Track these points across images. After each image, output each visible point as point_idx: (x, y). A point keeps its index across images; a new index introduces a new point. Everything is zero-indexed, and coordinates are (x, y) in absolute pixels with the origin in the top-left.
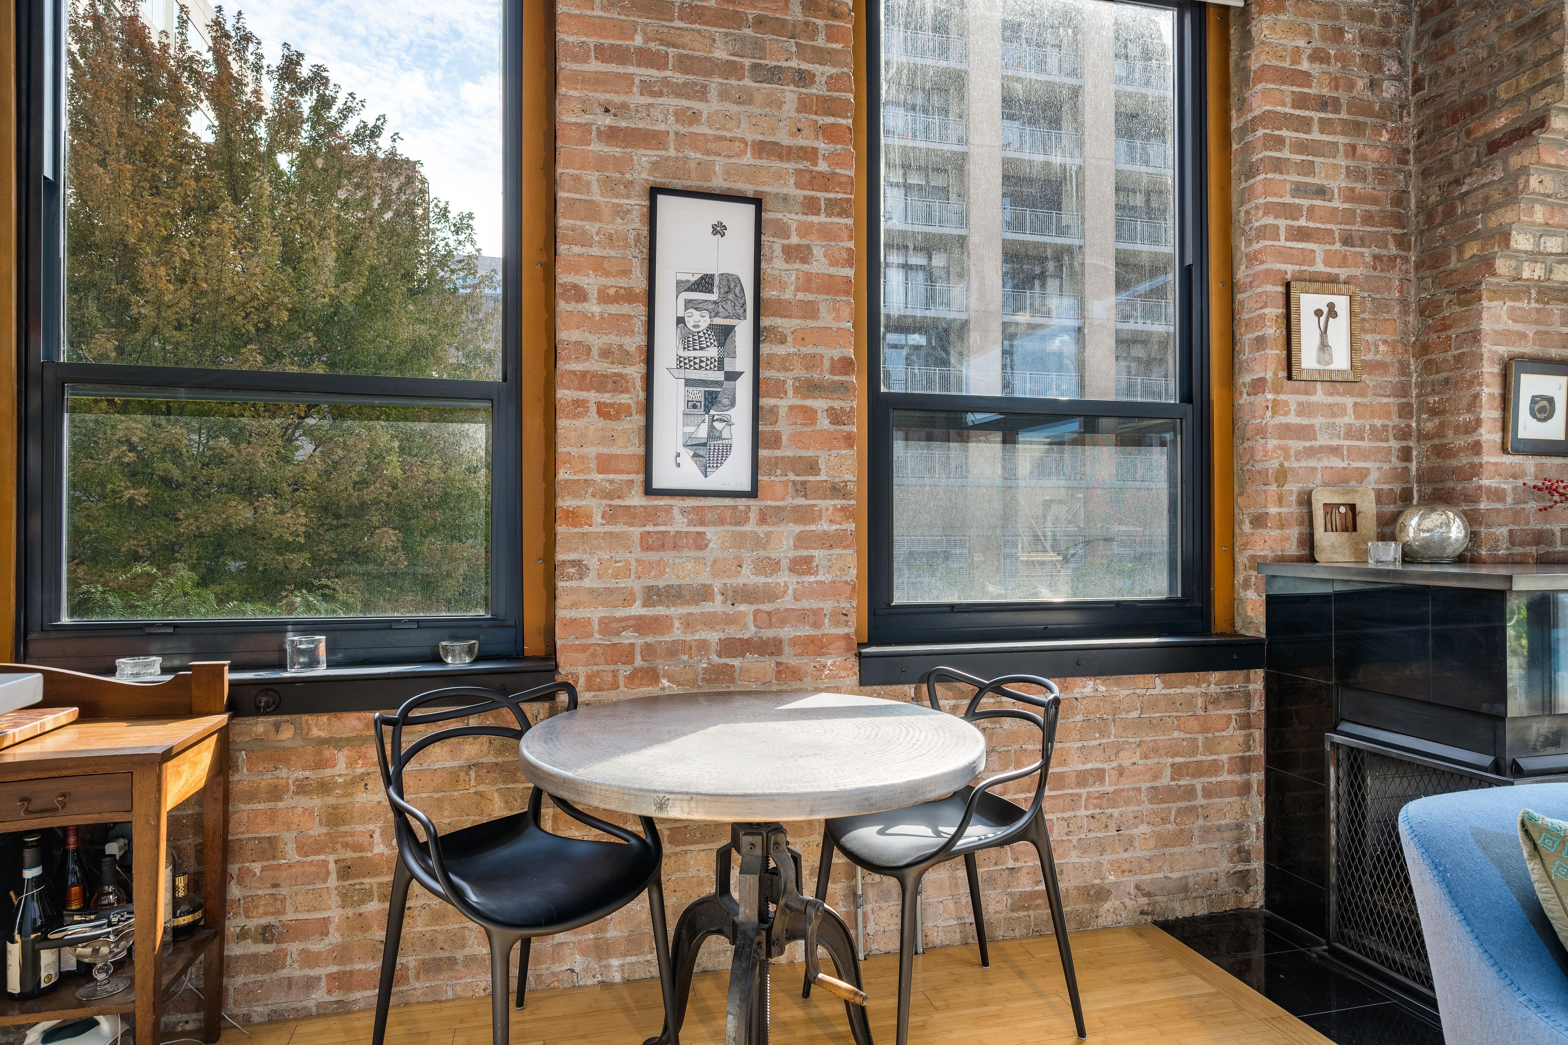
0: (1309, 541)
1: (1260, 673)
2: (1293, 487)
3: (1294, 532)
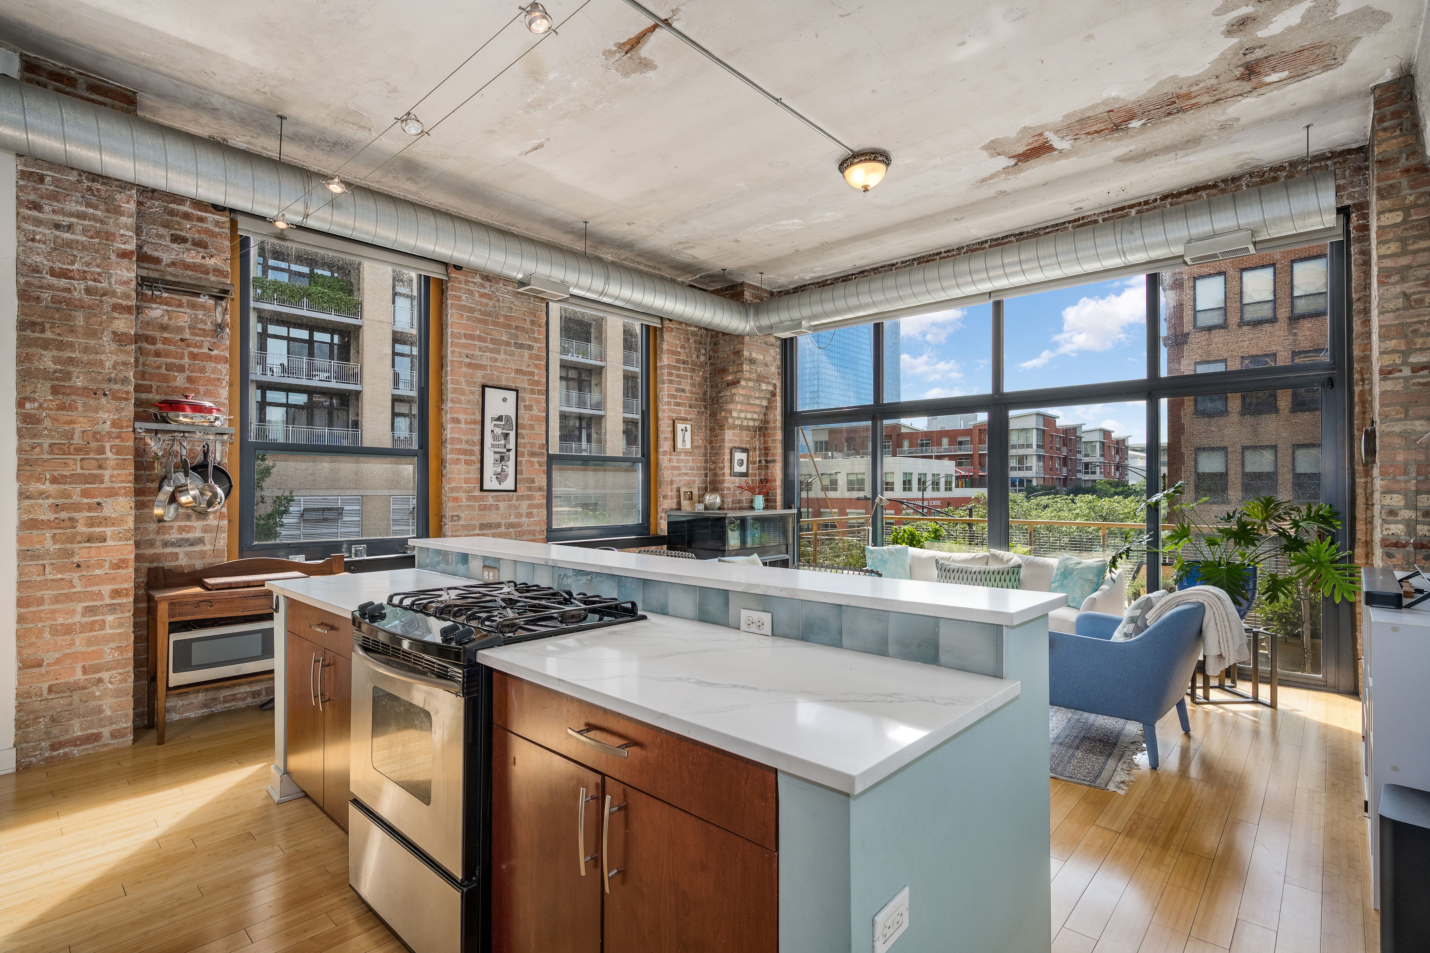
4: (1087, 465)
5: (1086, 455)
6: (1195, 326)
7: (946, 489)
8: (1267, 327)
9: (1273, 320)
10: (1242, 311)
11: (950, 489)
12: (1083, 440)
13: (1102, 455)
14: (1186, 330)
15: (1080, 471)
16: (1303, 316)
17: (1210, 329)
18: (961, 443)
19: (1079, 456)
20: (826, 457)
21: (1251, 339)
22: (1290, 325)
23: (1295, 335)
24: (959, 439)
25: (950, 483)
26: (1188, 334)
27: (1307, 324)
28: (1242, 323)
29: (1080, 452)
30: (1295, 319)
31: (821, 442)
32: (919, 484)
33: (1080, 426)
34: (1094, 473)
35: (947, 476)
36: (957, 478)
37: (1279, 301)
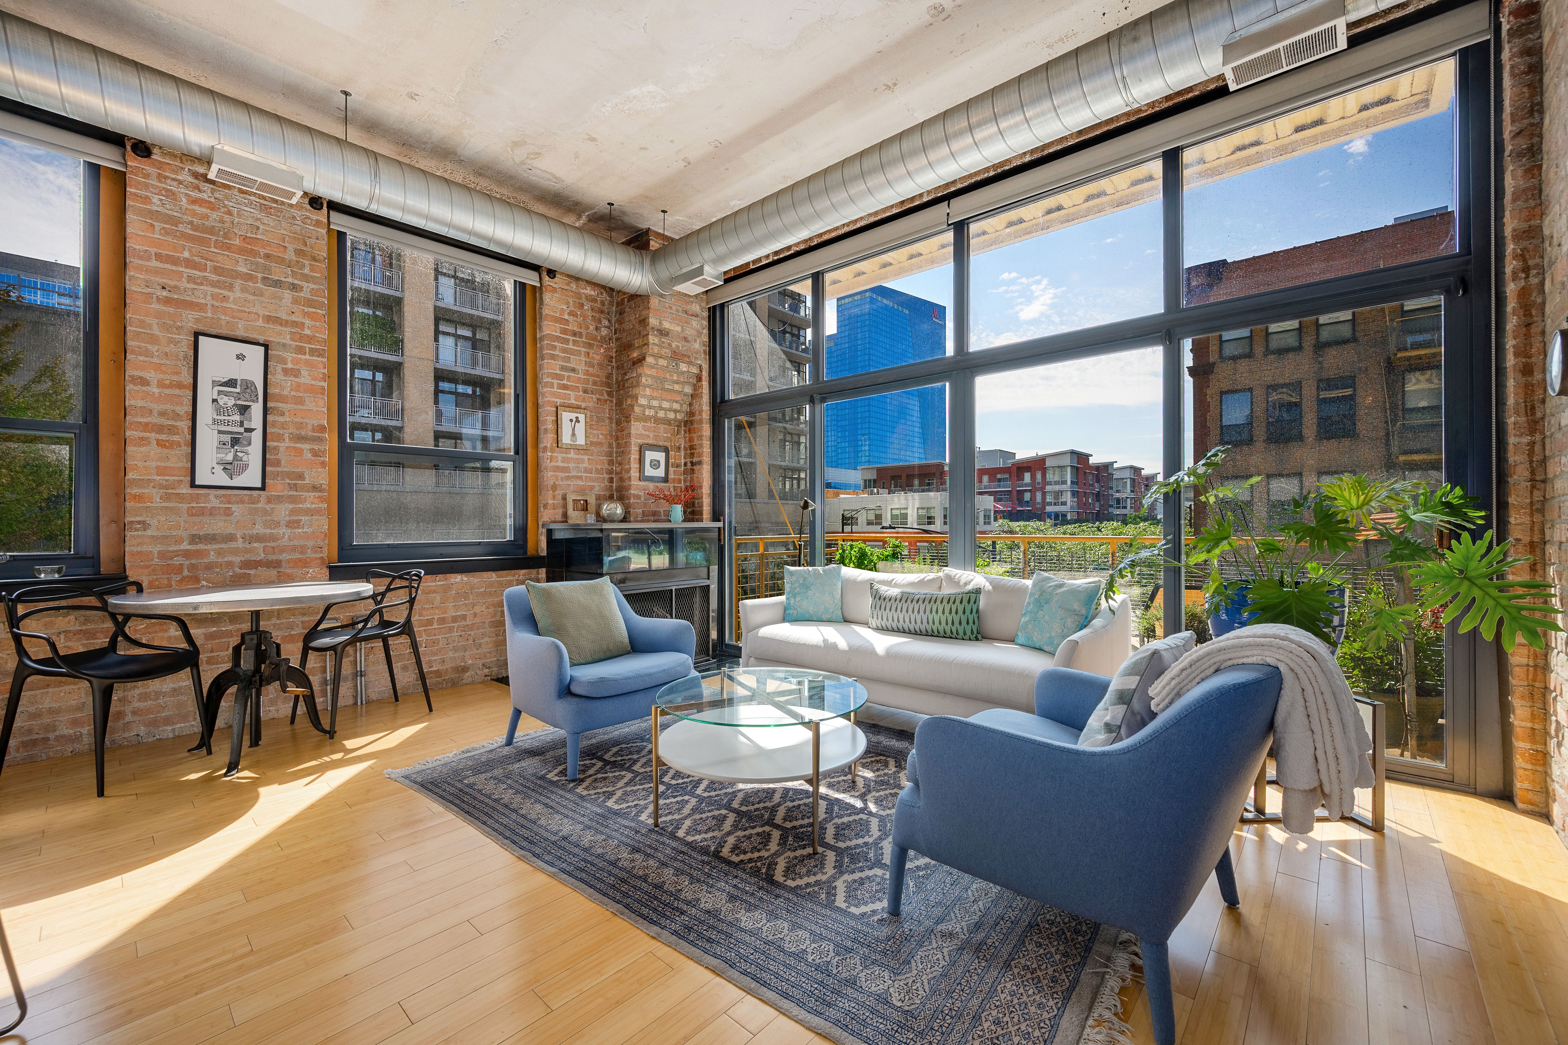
0: (565, 515)
1: (544, 570)
2: (559, 493)
3: (560, 511)
4: (1118, 501)
5: (1118, 491)
6: (1221, 357)
7: (985, 523)
8: (1292, 356)
9: (1300, 348)
10: (1267, 341)
11: (989, 523)
12: (1115, 477)
13: (1132, 491)
14: (1211, 360)
15: (1112, 506)
16: (1329, 344)
17: (1234, 358)
18: (1000, 480)
19: (1110, 492)
20: (872, 493)
21: (1276, 368)
22: (1315, 353)
23: (1320, 363)
24: (999, 476)
25: (989, 517)
26: (1214, 363)
27: (1333, 352)
28: (1268, 352)
29: (1111, 488)
30: (1320, 347)
31: (870, 481)
33: (1112, 463)
34: (1125, 507)
35: (985, 510)
36: (995, 512)
37: (1305, 329)
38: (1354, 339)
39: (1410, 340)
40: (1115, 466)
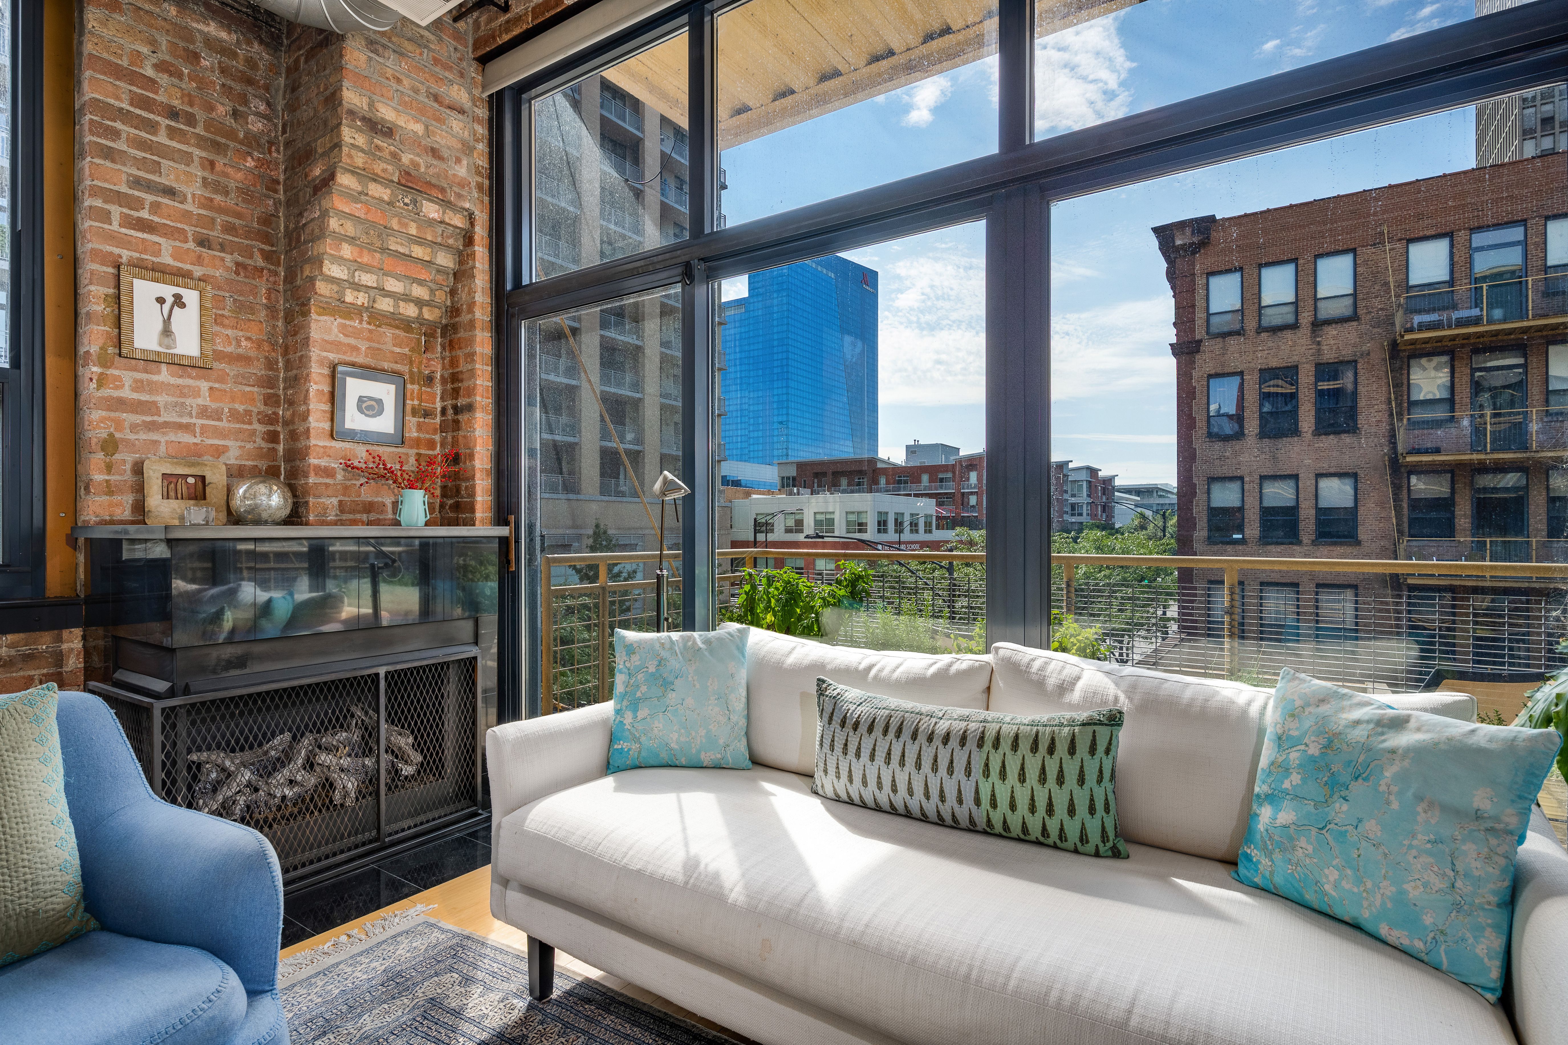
0: (140, 508)
1: (78, 632)
2: (126, 458)
3: (128, 499)
4: (1073, 506)
5: (1073, 496)
6: (1208, 333)
7: (925, 532)
8: (1288, 334)
9: (1294, 326)
10: (1260, 315)
11: (930, 532)
12: (1070, 479)
13: (1089, 496)
14: (1198, 337)
15: (1067, 513)
16: (1328, 322)
17: (1224, 335)
18: (941, 480)
19: (1066, 496)
20: (791, 493)
21: (1270, 349)
22: (1313, 332)
23: (1319, 343)
24: (941, 476)
25: (930, 523)
26: (1201, 341)
27: (1332, 331)
28: (1261, 329)
29: (1066, 492)
30: (1318, 325)
31: (788, 478)
32: (896, 525)
33: (1067, 463)
34: (1081, 514)
35: (926, 516)
36: (938, 518)
37: (1301, 304)
38: (1354, 317)
39: (1417, 319)
40: (1071, 466)
